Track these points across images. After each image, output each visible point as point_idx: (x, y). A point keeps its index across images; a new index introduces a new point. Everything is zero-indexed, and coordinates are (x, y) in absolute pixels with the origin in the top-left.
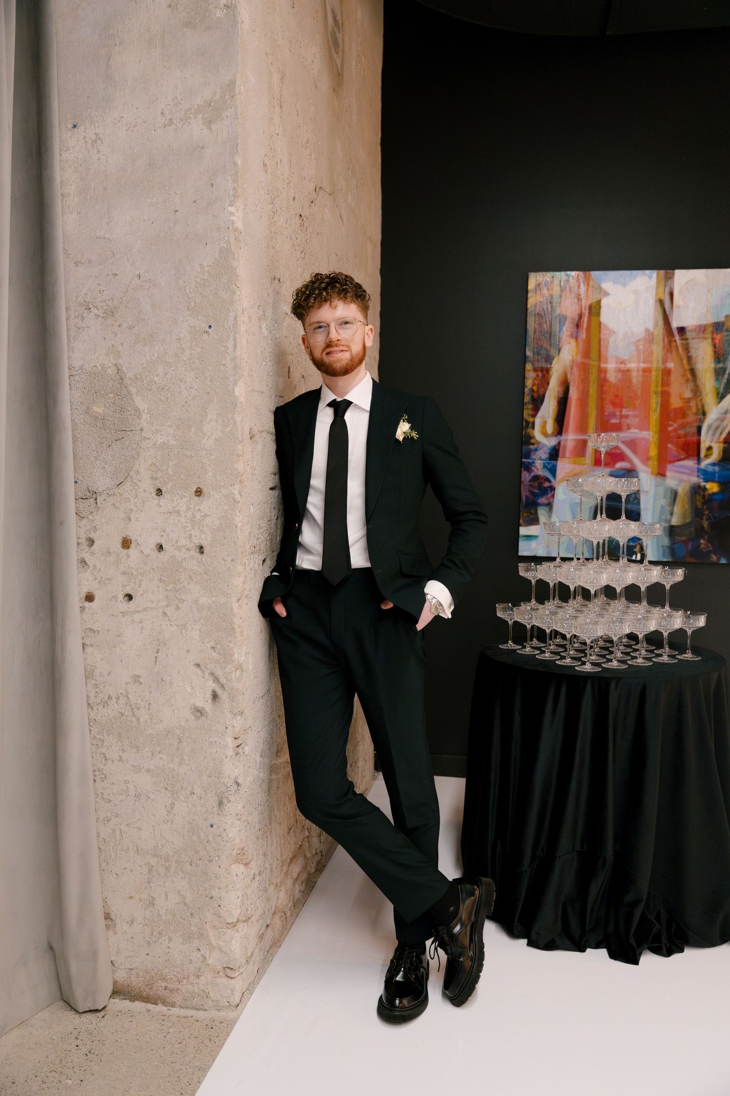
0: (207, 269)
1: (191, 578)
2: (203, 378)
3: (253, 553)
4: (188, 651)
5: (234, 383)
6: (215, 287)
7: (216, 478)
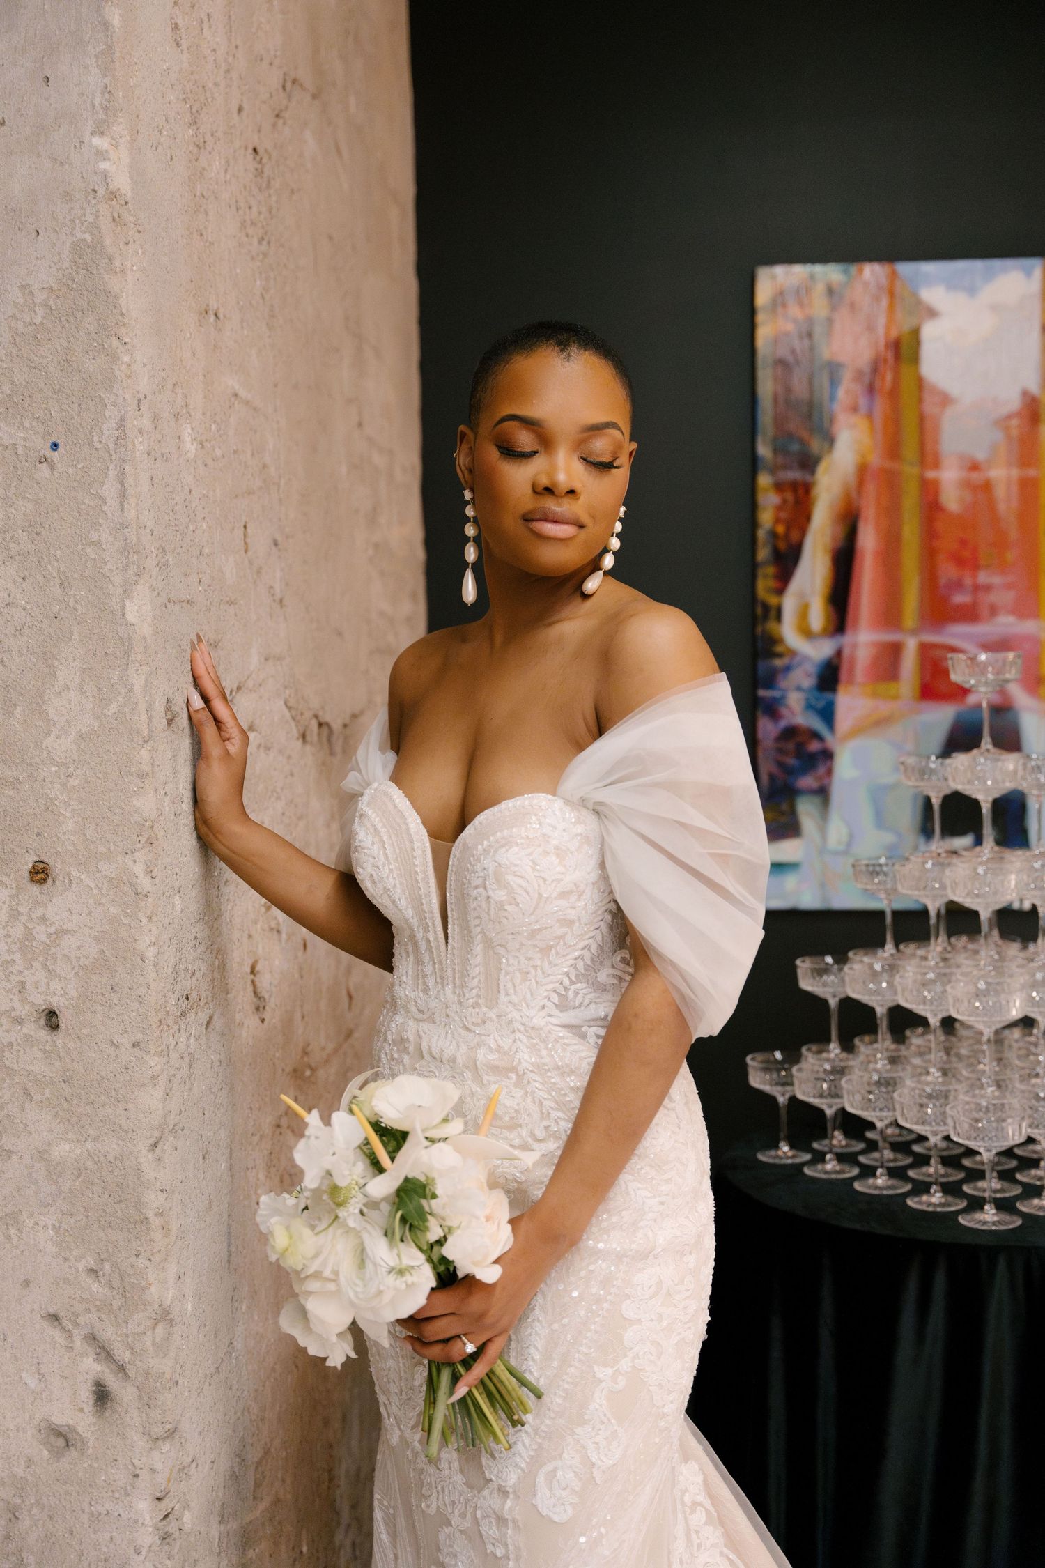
0: (40, 297)
1: (27, 1093)
2: (40, 578)
3: (183, 1014)
4: (27, 1283)
5: (125, 591)
6: (65, 344)
7: (85, 835)
